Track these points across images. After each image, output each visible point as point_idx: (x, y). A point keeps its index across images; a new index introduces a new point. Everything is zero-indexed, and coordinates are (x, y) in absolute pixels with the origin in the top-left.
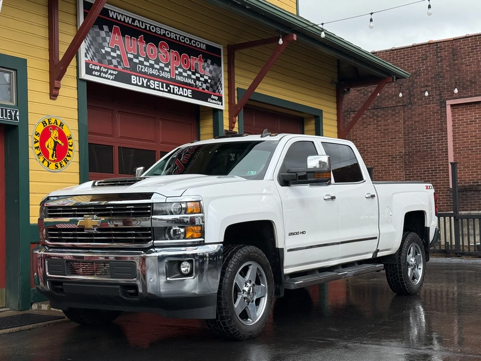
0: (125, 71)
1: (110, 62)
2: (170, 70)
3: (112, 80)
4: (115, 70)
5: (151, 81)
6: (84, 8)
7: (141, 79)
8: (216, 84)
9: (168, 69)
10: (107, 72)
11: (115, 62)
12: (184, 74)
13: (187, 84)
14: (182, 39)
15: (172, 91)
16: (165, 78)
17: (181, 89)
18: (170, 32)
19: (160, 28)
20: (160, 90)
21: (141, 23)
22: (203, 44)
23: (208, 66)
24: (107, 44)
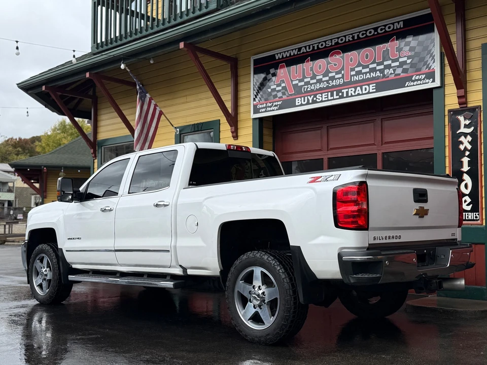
0: (290, 97)
1: (275, 96)
2: (343, 75)
3: (277, 110)
4: (280, 101)
6: (254, 65)
7: (306, 98)
8: (422, 60)
9: (340, 76)
10: (273, 105)
11: (280, 94)
12: (364, 71)
13: (368, 80)
14: (363, 34)
15: (345, 95)
16: (336, 86)
17: (359, 88)
18: (345, 36)
19: (331, 40)
20: (328, 100)
21: (308, 47)
22: (398, 22)
23: (407, 44)
24: (273, 83)
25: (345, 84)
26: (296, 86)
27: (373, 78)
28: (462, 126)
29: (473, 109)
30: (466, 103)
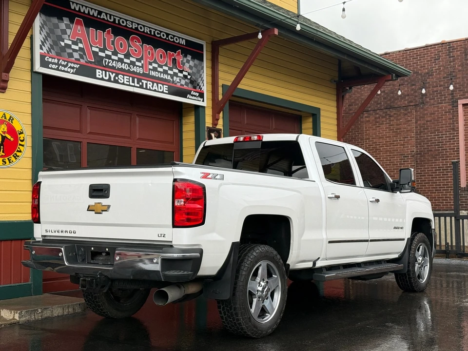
0: (89, 65)
1: (71, 55)
3: (73, 73)
4: (77, 64)
5: (120, 76)
7: (107, 73)
8: (196, 80)
9: (140, 64)
10: (67, 65)
11: (76, 55)
12: (159, 69)
13: (162, 79)
14: (158, 34)
15: (144, 86)
16: (136, 73)
17: (155, 84)
18: (144, 26)
19: (132, 22)
20: (130, 85)
21: (108, 16)
22: (182, 39)
23: (188, 62)
24: (66, 37)
26: (95, 53)
27: (166, 80)
30: (216, 125)
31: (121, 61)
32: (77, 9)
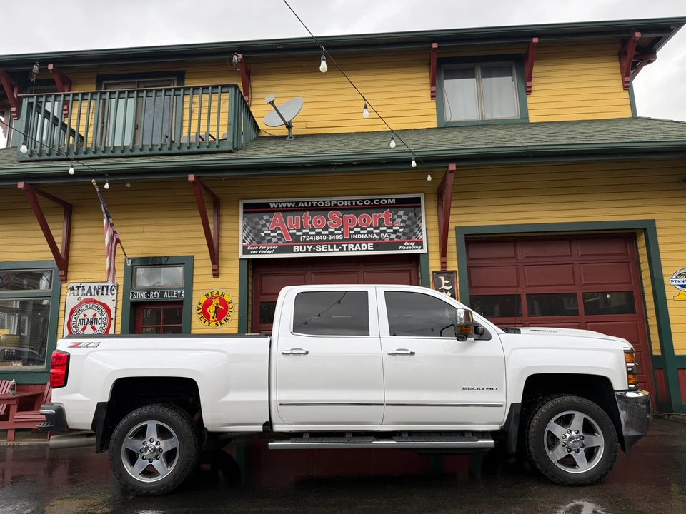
0: (287, 244)
1: (270, 241)
2: (342, 232)
3: (271, 253)
4: (275, 246)
5: (317, 247)
6: (244, 208)
7: (305, 247)
8: (412, 231)
9: (340, 232)
10: (266, 249)
11: (275, 240)
12: (362, 232)
13: (366, 239)
14: (360, 203)
15: (345, 249)
16: (336, 240)
17: (358, 245)
18: (344, 201)
19: (330, 201)
20: (328, 251)
21: (306, 203)
22: (391, 199)
23: (400, 217)
24: (266, 228)
25: (344, 240)
26: (293, 235)
27: (371, 239)
28: (444, 284)
29: (452, 272)
30: (446, 268)
31: (319, 234)
32: (284, 206)
